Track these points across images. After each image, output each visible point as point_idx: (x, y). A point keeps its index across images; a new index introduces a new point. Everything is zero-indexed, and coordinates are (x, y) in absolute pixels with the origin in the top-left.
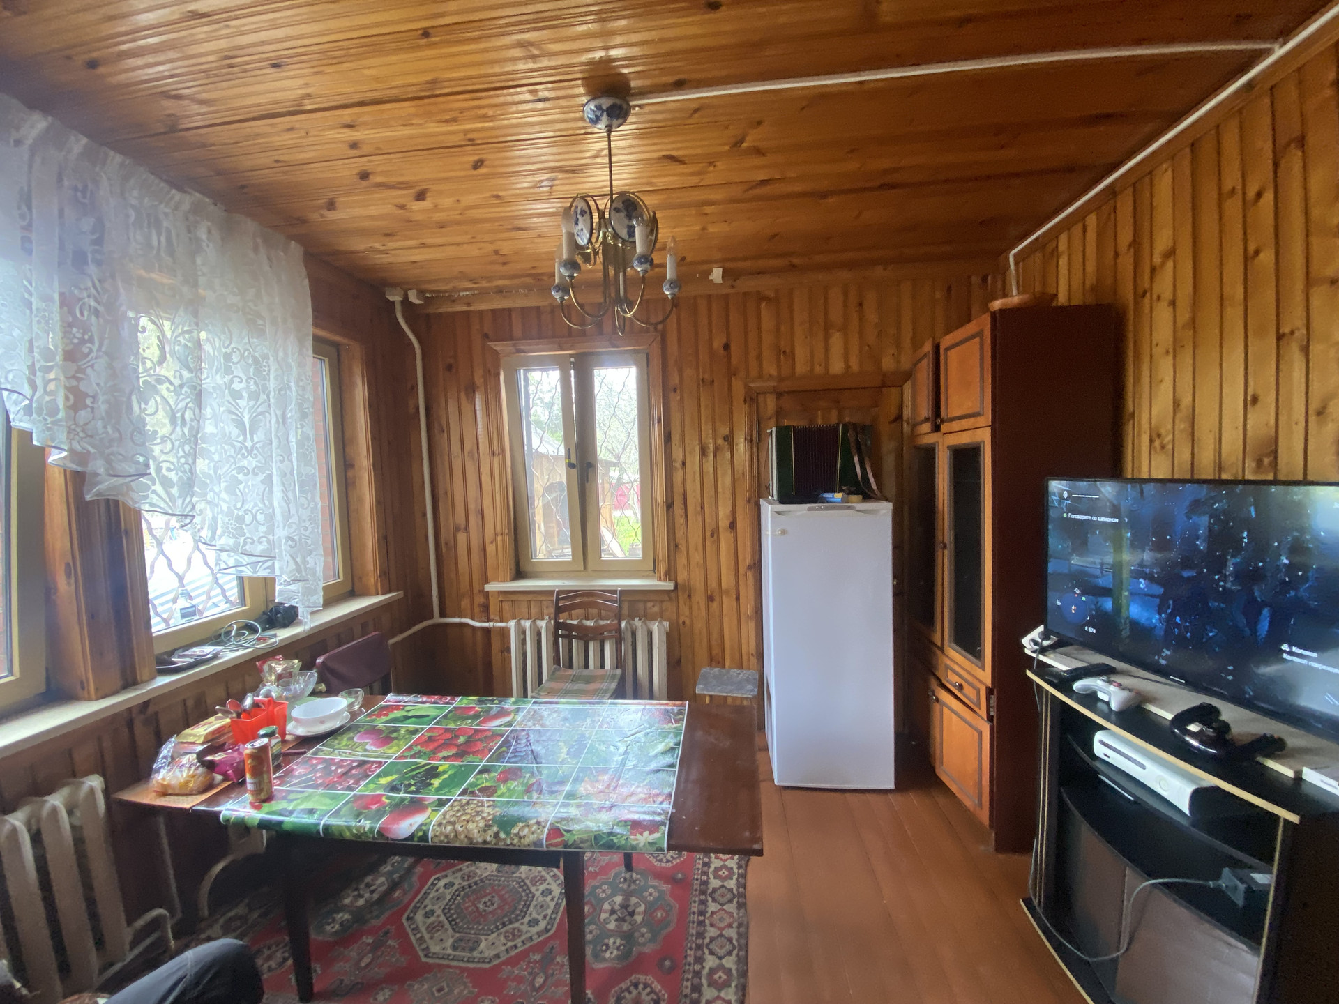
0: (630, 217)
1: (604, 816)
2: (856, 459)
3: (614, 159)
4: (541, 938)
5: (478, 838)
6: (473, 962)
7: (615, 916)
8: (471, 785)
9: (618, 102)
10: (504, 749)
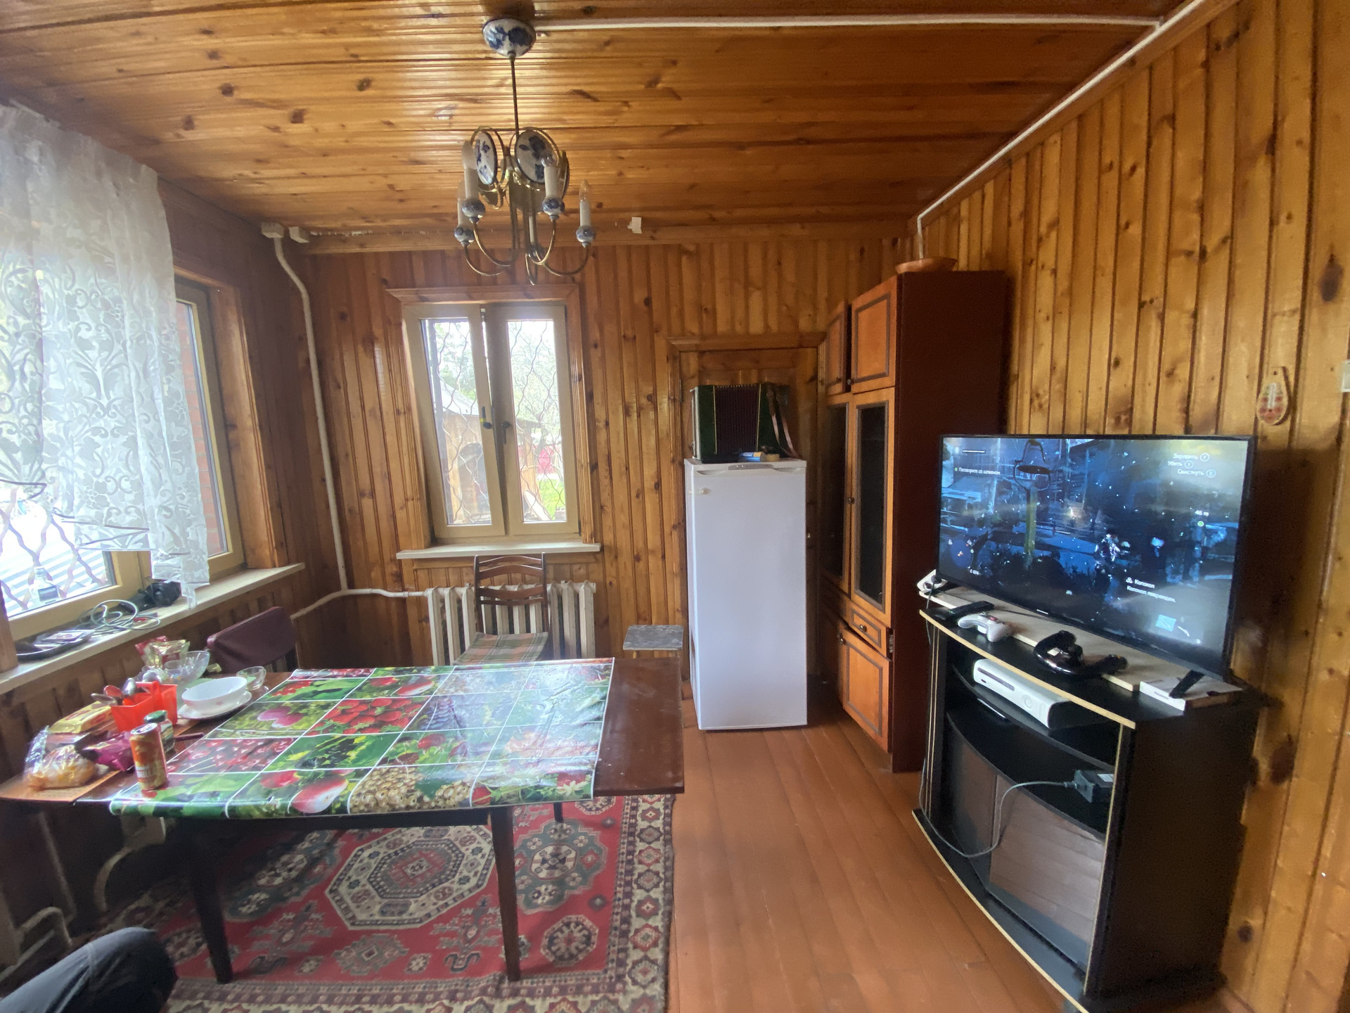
0: (537, 156)
1: (532, 771)
2: (774, 419)
3: (518, 89)
4: (474, 893)
5: (400, 803)
6: (403, 924)
7: (546, 865)
8: (392, 754)
9: (522, 26)
10: (425, 716)
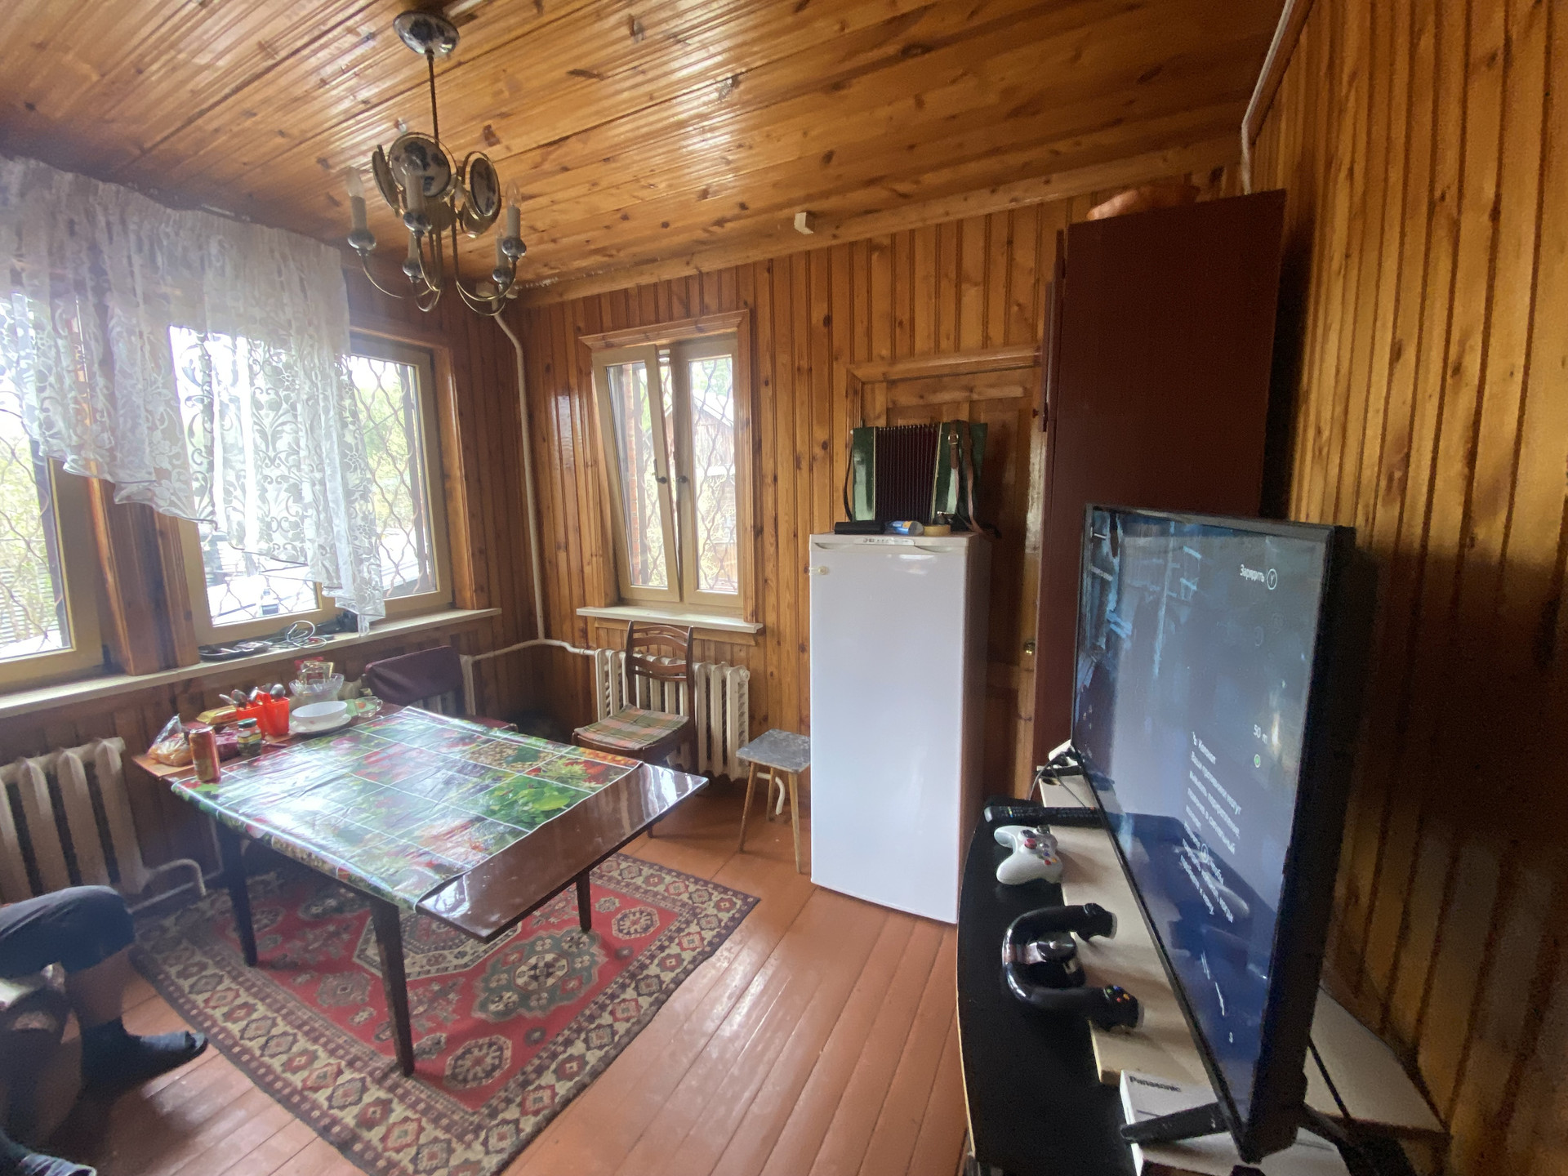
2: (955, 473)
7: (532, 973)
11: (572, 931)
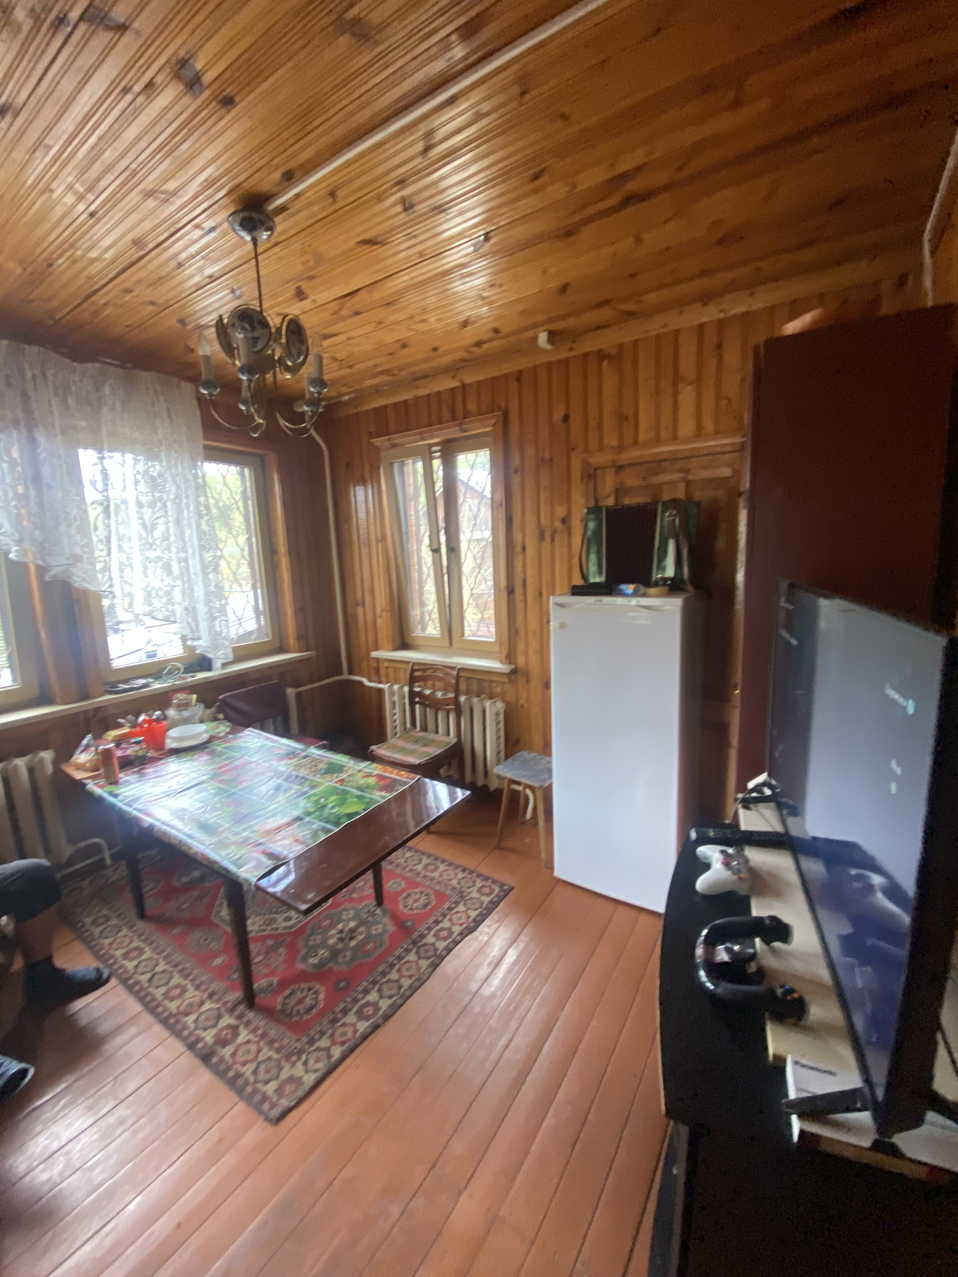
2: (672, 544)
7: (339, 935)
11: (369, 905)
